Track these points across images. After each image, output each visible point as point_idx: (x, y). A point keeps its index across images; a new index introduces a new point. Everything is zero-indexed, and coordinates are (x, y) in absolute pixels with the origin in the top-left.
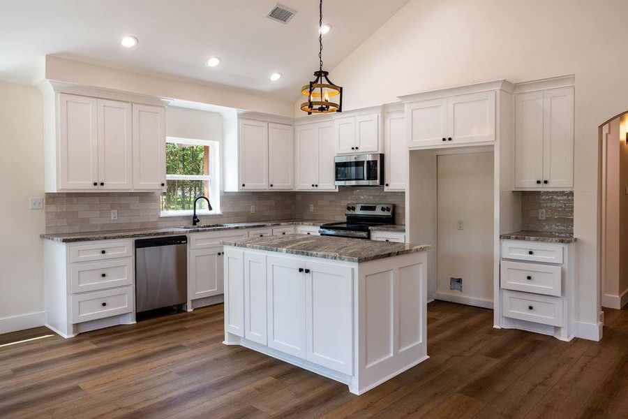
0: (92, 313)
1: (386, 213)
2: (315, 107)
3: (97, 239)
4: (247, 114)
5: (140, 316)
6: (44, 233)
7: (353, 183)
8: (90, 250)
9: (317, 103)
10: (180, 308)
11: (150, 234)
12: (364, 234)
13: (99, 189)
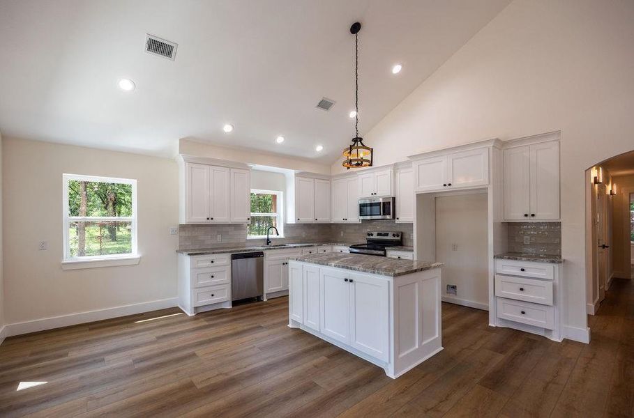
0: (206, 300)
1: (396, 238)
2: (354, 163)
3: (209, 254)
4: (300, 173)
5: (234, 303)
6: (178, 249)
7: (369, 217)
8: (204, 261)
9: (355, 160)
10: (259, 299)
11: (241, 251)
12: (382, 252)
13: (210, 222)
